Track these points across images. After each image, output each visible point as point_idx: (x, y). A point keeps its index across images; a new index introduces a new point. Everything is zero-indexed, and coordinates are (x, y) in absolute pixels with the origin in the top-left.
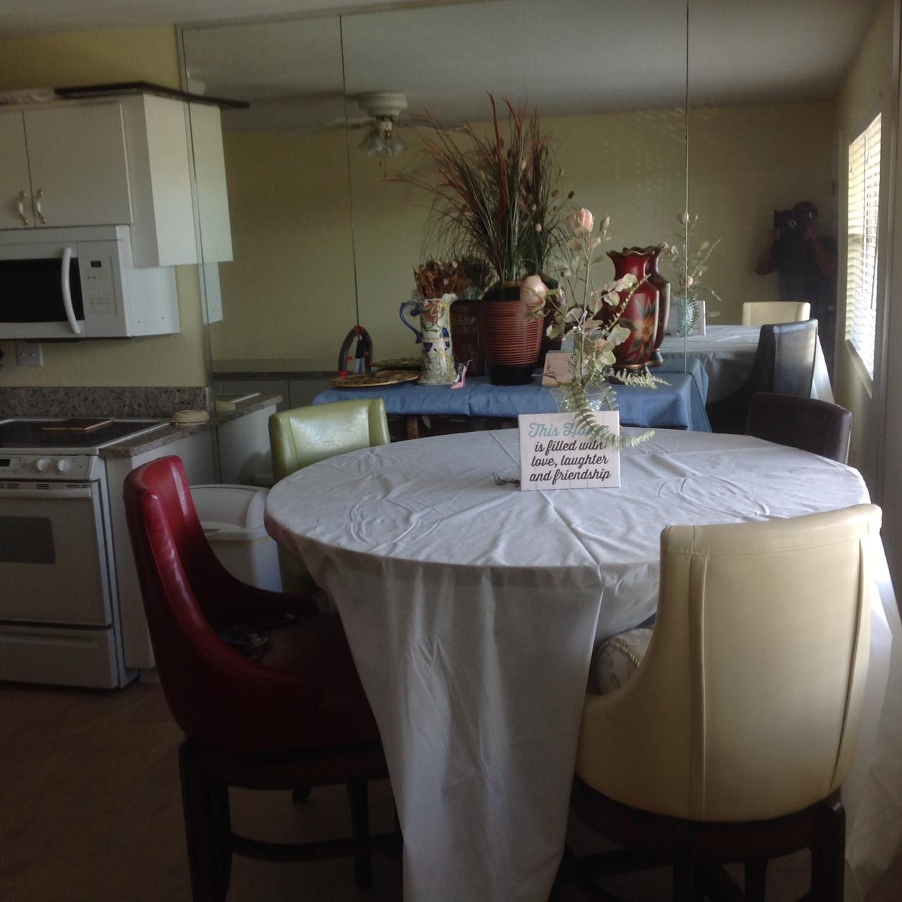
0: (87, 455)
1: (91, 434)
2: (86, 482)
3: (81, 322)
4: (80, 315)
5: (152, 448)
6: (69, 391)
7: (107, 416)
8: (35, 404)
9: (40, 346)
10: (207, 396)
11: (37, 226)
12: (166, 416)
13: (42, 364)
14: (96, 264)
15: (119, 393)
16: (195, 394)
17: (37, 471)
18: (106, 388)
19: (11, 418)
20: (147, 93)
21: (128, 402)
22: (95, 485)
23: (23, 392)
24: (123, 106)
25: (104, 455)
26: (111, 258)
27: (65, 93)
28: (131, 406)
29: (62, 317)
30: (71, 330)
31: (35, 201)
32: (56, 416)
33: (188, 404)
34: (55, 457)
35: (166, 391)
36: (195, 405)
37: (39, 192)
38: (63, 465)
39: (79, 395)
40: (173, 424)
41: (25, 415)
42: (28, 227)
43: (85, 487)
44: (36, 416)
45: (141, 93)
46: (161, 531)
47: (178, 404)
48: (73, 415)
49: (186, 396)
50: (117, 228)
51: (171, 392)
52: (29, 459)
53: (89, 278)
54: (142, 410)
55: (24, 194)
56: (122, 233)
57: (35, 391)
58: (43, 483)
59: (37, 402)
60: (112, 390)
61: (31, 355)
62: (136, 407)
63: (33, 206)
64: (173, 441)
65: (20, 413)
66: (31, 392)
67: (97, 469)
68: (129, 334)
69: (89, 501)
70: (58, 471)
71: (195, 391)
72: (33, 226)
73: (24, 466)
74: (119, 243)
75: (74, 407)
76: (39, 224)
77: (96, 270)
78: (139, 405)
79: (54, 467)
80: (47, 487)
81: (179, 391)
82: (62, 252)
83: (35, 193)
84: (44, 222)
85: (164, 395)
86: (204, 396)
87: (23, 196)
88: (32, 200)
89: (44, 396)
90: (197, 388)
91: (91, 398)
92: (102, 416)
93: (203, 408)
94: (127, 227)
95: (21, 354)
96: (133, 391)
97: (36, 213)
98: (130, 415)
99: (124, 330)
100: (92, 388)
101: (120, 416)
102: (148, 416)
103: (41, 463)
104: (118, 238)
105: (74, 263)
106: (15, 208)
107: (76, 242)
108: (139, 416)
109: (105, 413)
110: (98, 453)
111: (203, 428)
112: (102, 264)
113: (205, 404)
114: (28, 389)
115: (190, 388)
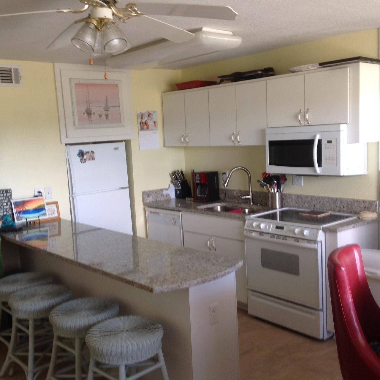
0: (317, 229)
1: (320, 218)
2: (315, 242)
3: (320, 168)
4: (320, 165)
5: (348, 229)
6: (313, 198)
7: (329, 210)
8: (298, 202)
9: (302, 177)
10: (377, 206)
11: (306, 125)
12: (356, 213)
13: (302, 185)
14: (329, 142)
15: (335, 201)
16: (371, 204)
17: (294, 233)
18: (329, 198)
19: (288, 207)
20: (361, 62)
21: (338, 205)
22: (319, 244)
23: (293, 197)
24: (349, 69)
25: (324, 230)
26: (337, 139)
27: (323, 65)
28: (340, 207)
29: (312, 165)
30: (315, 171)
31: (305, 114)
32: (306, 208)
33: (368, 208)
34: (303, 229)
35: (357, 201)
36: (371, 209)
37: (308, 109)
38: (306, 232)
39: (317, 200)
40: (359, 218)
41: (293, 207)
42: (302, 125)
43: (315, 243)
44: (298, 207)
45: (359, 62)
46: (345, 287)
47: (363, 208)
48: (313, 208)
49: (367, 205)
50: (341, 125)
51: (360, 202)
52: (292, 228)
53: (326, 148)
54: (345, 209)
55: (302, 111)
56: (343, 127)
57: (298, 197)
58: (297, 239)
59: (299, 201)
60: (332, 199)
61: (298, 180)
62: (342, 207)
63: (305, 116)
64: (358, 226)
65: (292, 205)
66: (296, 197)
67: (321, 236)
68: (342, 174)
69: (316, 251)
70: (303, 235)
71: (371, 203)
72: (304, 125)
73: (290, 231)
74: (341, 132)
75: (314, 205)
76: (306, 124)
77: (329, 144)
78: (344, 207)
79: (302, 233)
80: (298, 241)
81: (363, 202)
82: (315, 136)
83: (306, 110)
84: (309, 123)
85: (356, 204)
86: (376, 205)
87: (301, 112)
88: (305, 113)
89: (302, 199)
90: (373, 201)
91: (322, 202)
92: (326, 210)
93: (375, 211)
94: (346, 124)
95: (294, 180)
96: (342, 200)
97: (306, 120)
98: (339, 211)
99: (340, 173)
100: (323, 197)
101: (334, 211)
102: (348, 212)
103: (297, 231)
104: (341, 130)
105: (320, 141)
106: (297, 117)
107: (322, 132)
108: (344, 212)
109: (328, 209)
110: (322, 229)
111: (374, 221)
112: (332, 142)
113: (376, 209)
114: (295, 195)
115: (369, 201)
